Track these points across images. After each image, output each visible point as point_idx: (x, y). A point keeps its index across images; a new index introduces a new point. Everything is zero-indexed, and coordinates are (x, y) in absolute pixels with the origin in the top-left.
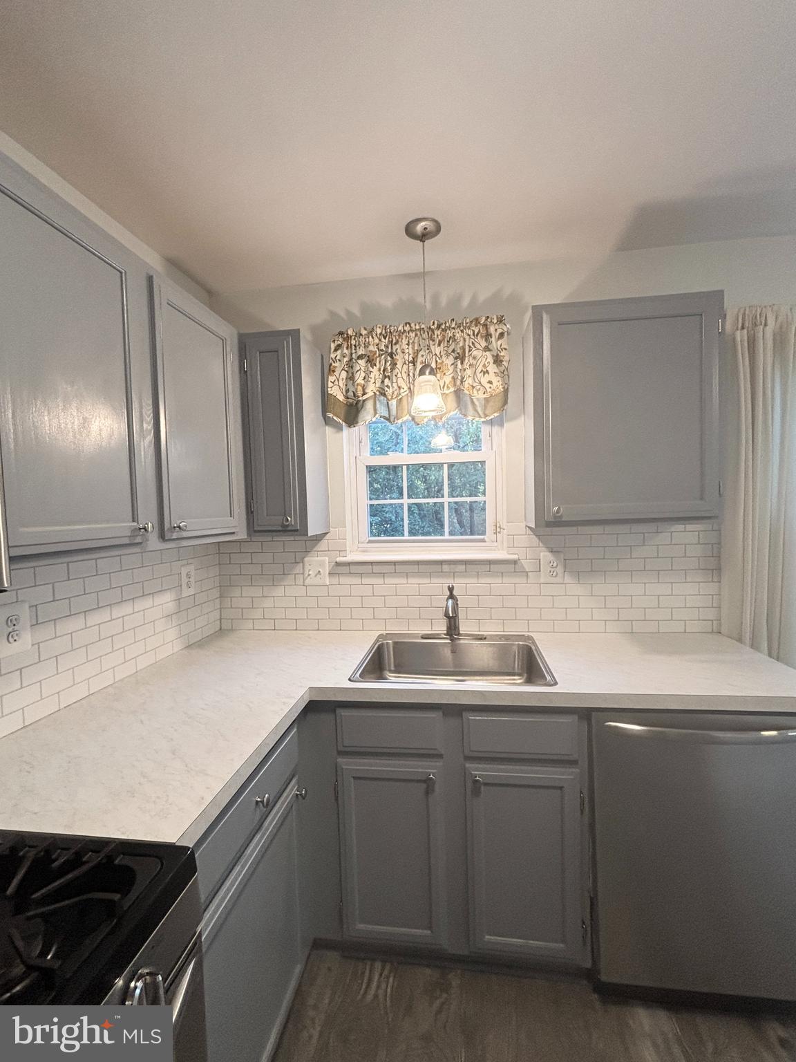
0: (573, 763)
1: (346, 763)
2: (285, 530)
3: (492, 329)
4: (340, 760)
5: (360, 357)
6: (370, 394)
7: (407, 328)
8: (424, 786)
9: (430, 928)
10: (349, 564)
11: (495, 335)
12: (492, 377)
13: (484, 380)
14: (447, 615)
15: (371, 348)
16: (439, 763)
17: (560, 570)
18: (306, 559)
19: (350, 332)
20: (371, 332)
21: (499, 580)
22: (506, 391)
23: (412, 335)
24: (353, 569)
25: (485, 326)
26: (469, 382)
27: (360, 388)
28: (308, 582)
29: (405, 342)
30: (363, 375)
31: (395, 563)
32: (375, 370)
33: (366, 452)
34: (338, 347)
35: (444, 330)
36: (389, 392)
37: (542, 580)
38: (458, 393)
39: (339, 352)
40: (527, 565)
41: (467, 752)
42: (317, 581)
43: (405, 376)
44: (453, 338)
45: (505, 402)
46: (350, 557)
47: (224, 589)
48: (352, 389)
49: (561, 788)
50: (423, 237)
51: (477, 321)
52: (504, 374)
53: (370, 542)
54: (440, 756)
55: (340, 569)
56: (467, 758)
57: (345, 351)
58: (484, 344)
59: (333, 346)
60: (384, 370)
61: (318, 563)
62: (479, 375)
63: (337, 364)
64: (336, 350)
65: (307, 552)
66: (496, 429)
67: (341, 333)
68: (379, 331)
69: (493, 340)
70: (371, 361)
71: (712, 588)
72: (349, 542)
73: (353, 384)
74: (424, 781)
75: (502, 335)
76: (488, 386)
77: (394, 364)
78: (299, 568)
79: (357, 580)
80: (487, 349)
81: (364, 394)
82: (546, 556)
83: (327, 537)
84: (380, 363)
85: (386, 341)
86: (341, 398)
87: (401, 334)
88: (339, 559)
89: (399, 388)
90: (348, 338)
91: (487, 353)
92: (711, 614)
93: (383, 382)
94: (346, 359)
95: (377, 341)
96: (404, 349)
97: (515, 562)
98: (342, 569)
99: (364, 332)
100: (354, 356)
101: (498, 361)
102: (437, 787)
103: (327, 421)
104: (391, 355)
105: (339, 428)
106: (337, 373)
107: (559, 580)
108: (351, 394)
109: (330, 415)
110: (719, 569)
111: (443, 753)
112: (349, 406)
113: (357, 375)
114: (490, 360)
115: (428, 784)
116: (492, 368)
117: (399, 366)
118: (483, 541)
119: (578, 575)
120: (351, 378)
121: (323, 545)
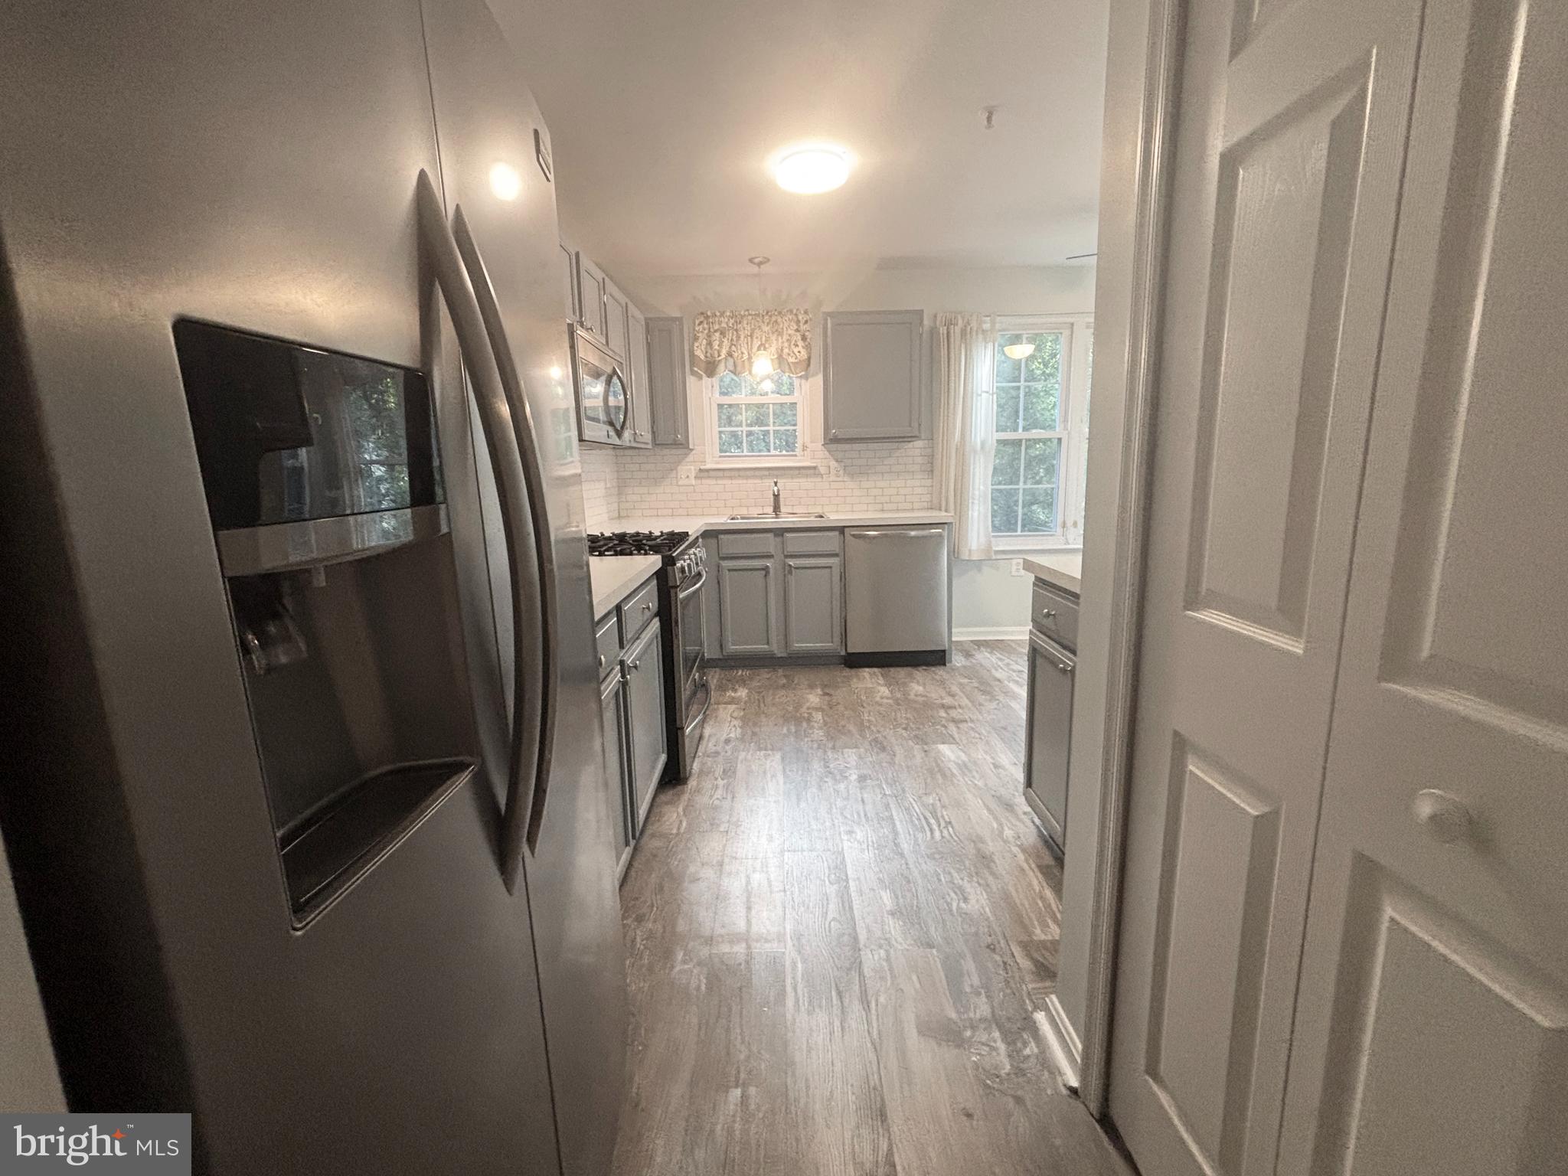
0: (836, 555)
1: (725, 564)
2: (676, 444)
3: (800, 318)
4: (721, 562)
5: (716, 331)
6: (723, 356)
7: (747, 313)
8: (763, 572)
9: (768, 643)
10: (708, 471)
11: (802, 322)
12: (800, 348)
13: (796, 350)
14: (774, 495)
15: (724, 325)
16: (772, 560)
17: (841, 472)
18: (679, 468)
19: (709, 313)
20: (722, 314)
21: (804, 480)
22: (809, 359)
23: (750, 318)
24: (712, 474)
25: (796, 315)
26: (786, 351)
27: (716, 352)
28: (680, 483)
29: (745, 322)
30: (718, 343)
31: (739, 470)
32: (725, 340)
33: (717, 395)
34: (701, 322)
35: (771, 316)
36: (736, 355)
37: (831, 479)
38: (780, 357)
39: (701, 326)
40: (822, 470)
41: (786, 553)
42: (686, 482)
43: (746, 346)
44: (776, 321)
45: (809, 365)
46: (708, 466)
47: (621, 487)
48: (709, 351)
49: (831, 567)
50: (760, 264)
51: (791, 311)
52: (808, 347)
53: (720, 457)
54: (772, 556)
55: (702, 474)
56: (786, 557)
57: (706, 326)
58: (796, 327)
59: (697, 322)
60: (732, 340)
61: (687, 470)
62: (793, 347)
63: (700, 335)
64: (699, 325)
65: (680, 462)
66: (803, 381)
67: (702, 313)
68: (728, 314)
69: (801, 324)
70: (723, 334)
71: (929, 482)
72: (707, 456)
73: (711, 348)
74: (763, 569)
75: (806, 322)
76: (798, 354)
77: (738, 337)
78: (673, 474)
79: (713, 482)
80: (797, 330)
81: (719, 356)
82: (833, 464)
83: (694, 452)
84: (729, 335)
85: (732, 321)
86: (702, 357)
87: (742, 317)
88: (702, 467)
89: (742, 353)
90: (707, 317)
91: (798, 334)
92: (927, 498)
93: (730, 347)
94: (706, 332)
95: (726, 320)
96: (746, 328)
97: (815, 468)
98: (703, 473)
99: (718, 314)
100: (712, 330)
101: (804, 338)
102: (772, 571)
103: (693, 373)
104: (736, 330)
105: (700, 378)
106: (700, 340)
107: (840, 479)
108: (708, 355)
109: (696, 369)
110: (932, 471)
111: (773, 553)
112: (708, 363)
113: (714, 344)
114: (799, 338)
115: (766, 569)
116: (800, 343)
117: (742, 338)
118: (796, 456)
119: (852, 475)
120: (710, 344)
121: (690, 458)
